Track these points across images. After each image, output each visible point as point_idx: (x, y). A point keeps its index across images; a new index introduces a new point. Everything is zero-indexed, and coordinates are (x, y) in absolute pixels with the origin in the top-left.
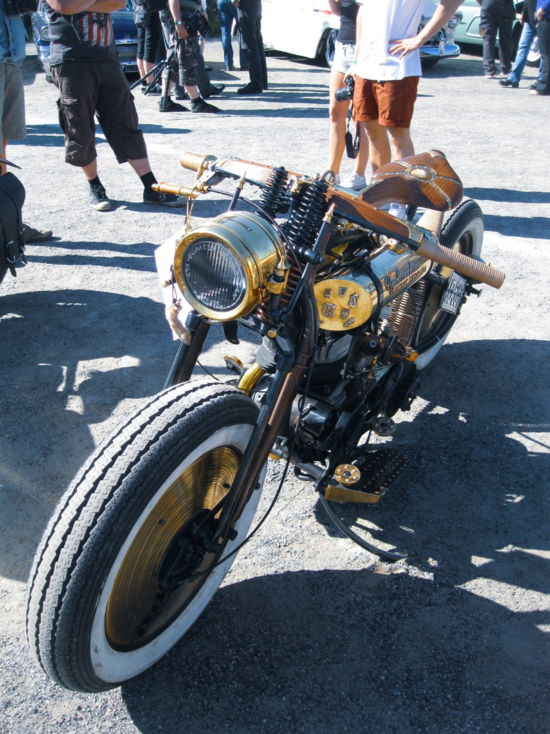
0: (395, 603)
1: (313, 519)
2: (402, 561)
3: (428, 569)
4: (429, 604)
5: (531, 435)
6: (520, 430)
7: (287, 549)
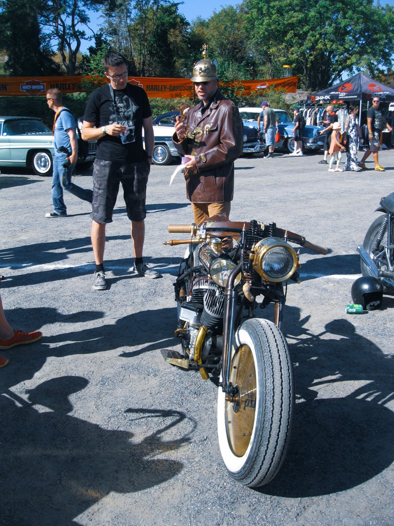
4: (315, 407)
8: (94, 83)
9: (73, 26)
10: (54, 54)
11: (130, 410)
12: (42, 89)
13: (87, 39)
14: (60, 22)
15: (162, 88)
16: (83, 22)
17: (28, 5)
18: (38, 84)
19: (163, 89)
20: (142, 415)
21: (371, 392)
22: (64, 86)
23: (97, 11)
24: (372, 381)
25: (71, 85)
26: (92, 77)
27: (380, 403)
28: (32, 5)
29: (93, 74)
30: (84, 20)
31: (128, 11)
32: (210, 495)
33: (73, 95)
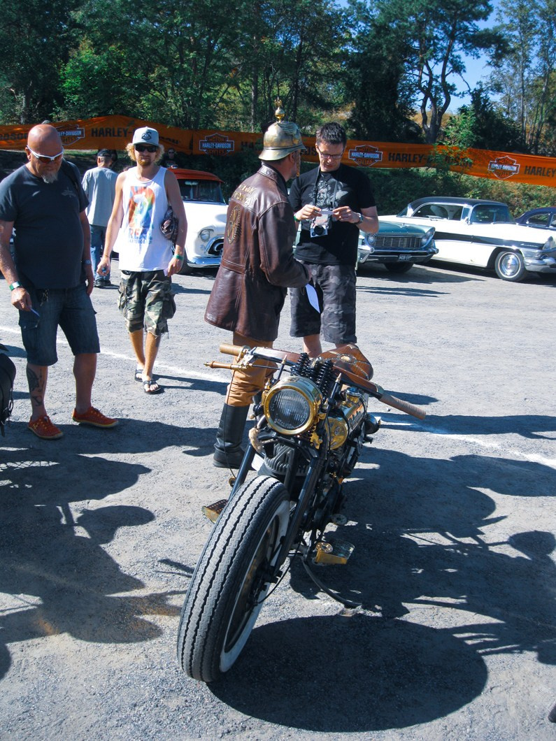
0: (363, 629)
1: (291, 590)
2: (360, 607)
3: (376, 610)
4: (384, 628)
5: (418, 535)
6: (408, 533)
7: (281, 607)
8: (450, 157)
9: (444, 76)
10: (414, 113)
11: (167, 562)
12: (377, 159)
13: (458, 95)
14: (425, 69)
15: (548, 172)
16: (456, 72)
17: (384, 46)
18: (373, 151)
19: (551, 174)
20: (174, 570)
21: (484, 634)
22: (408, 158)
23: (478, 57)
24: (502, 622)
25: (417, 156)
26: (447, 147)
27: (480, 651)
28: (390, 46)
29: (450, 144)
30: (458, 68)
31: (527, 59)
32: (157, 675)
33: (418, 170)
